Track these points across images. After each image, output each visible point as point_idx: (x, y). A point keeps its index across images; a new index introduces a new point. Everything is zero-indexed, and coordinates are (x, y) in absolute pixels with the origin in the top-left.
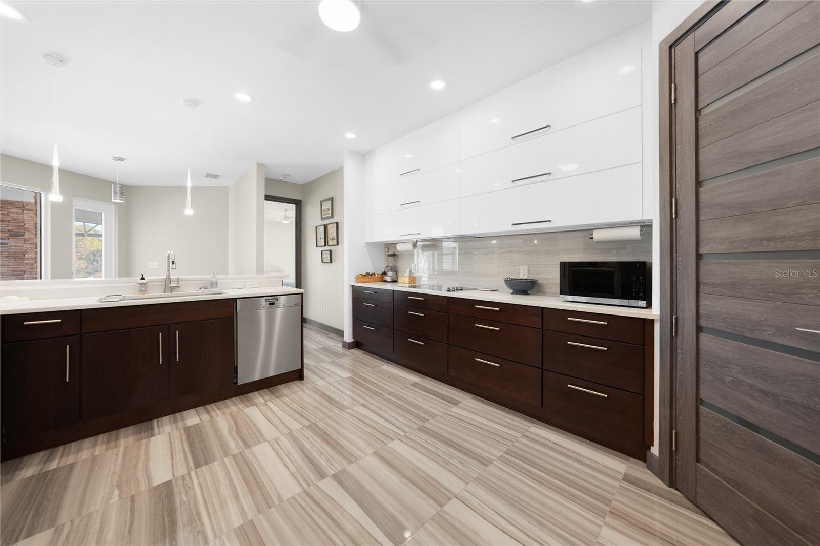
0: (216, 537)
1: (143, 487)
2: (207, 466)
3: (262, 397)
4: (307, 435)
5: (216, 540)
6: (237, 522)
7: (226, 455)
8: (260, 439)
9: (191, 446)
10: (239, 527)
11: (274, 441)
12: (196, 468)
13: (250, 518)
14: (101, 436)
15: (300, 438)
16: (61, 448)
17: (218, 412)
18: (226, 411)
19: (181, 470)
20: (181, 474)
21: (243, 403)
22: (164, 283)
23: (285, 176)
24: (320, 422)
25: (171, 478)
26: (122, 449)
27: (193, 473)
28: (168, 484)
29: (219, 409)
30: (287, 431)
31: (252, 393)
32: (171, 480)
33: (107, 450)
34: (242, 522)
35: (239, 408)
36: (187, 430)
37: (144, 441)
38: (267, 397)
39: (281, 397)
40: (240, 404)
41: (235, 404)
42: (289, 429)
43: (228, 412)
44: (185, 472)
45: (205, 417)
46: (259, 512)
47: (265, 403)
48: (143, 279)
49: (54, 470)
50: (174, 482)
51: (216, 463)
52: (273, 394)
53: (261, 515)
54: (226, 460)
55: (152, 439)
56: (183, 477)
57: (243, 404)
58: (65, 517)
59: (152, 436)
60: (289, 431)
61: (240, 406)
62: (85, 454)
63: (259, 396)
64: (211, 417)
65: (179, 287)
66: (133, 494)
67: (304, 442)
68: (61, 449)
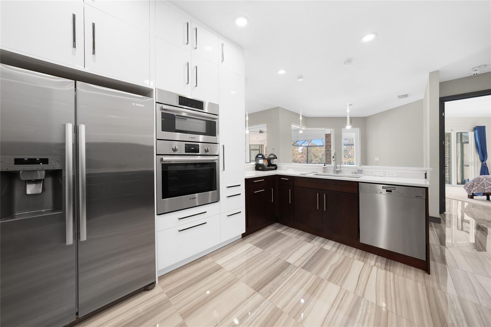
0: (270, 300)
1: (284, 259)
2: (306, 271)
3: (376, 261)
4: (369, 311)
5: (269, 301)
6: (279, 306)
7: (316, 275)
8: (340, 283)
9: (313, 257)
10: (278, 308)
11: (344, 291)
12: (302, 268)
13: (284, 311)
14: (301, 231)
15: (361, 308)
16: (291, 228)
17: (342, 251)
18: (346, 254)
19: (297, 264)
20: (295, 265)
21: (360, 256)
24: (395, 315)
25: (292, 263)
26: (299, 240)
27: (299, 268)
28: (289, 264)
29: (345, 250)
30: (359, 294)
31: (373, 254)
32: (291, 264)
33: (295, 237)
34: (280, 308)
35: (354, 257)
36: (322, 249)
37: (305, 242)
38: (379, 264)
39: (389, 271)
40: (358, 255)
41: (355, 254)
42: (363, 295)
43: (346, 255)
44: (297, 266)
45: (334, 249)
46: (289, 314)
47: (373, 266)
48: (325, 165)
49: (282, 234)
50: (291, 266)
51: (309, 273)
52: (386, 264)
53: (287, 315)
54: (314, 276)
55: (308, 243)
56: (295, 266)
57: (359, 257)
58: (266, 250)
59: (309, 242)
60: (361, 296)
61: (356, 256)
62: (291, 235)
63: (374, 259)
64: (336, 251)
65: (341, 171)
66: (281, 258)
67: (360, 312)
68: (286, 227)
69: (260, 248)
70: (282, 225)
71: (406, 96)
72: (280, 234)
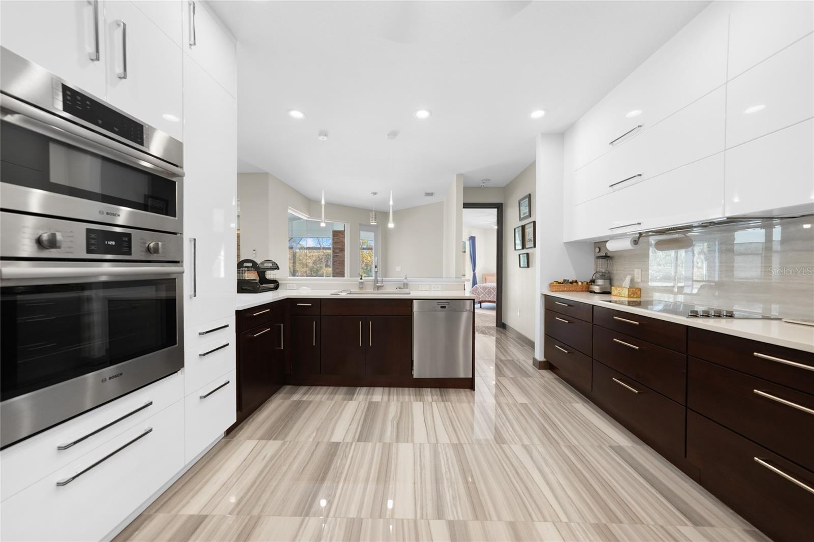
0: (334, 516)
1: (326, 440)
2: (365, 443)
3: (432, 395)
4: (448, 455)
5: (334, 518)
6: (353, 514)
7: (380, 441)
8: (410, 440)
9: (365, 420)
10: (351, 518)
11: (418, 445)
12: (358, 441)
13: (362, 517)
14: (331, 387)
15: (441, 455)
16: (314, 387)
17: (395, 397)
18: (401, 398)
19: (349, 439)
20: (347, 441)
21: (416, 395)
22: (373, 283)
23: (484, 181)
24: (468, 445)
25: (341, 441)
26: (334, 402)
27: (354, 443)
28: (338, 444)
29: (397, 395)
30: (433, 441)
31: (425, 389)
32: (340, 442)
33: (328, 399)
34: (355, 517)
35: (410, 400)
36: (371, 403)
37: (346, 402)
38: (435, 397)
39: (447, 401)
40: (413, 395)
41: (409, 395)
42: (437, 440)
43: (401, 400)
44: (350, 441)
45: (386, 398)
46: (371, 516)
47: (431, 403)
48: (361, 279)
49: (304, 401)
50: (341, 445)
51: (370, 443)
52: (441, 396)
53: (370, 520)
54: (378, 444)
55: (350, 402)
56: (348, 443)
57: (415, 397)
58: (288, 439)
59: (351, 400)
60: (435, 442)
61: (412, 397)
62: (318, 398)
63: (429, 394)
64: (389, 400)
65: (383, 286)
66: (320, 441)
67: (442, 462)
69: (275, 439)
70: (297, 387)
71: (431, 194)
72: (299, 403)
